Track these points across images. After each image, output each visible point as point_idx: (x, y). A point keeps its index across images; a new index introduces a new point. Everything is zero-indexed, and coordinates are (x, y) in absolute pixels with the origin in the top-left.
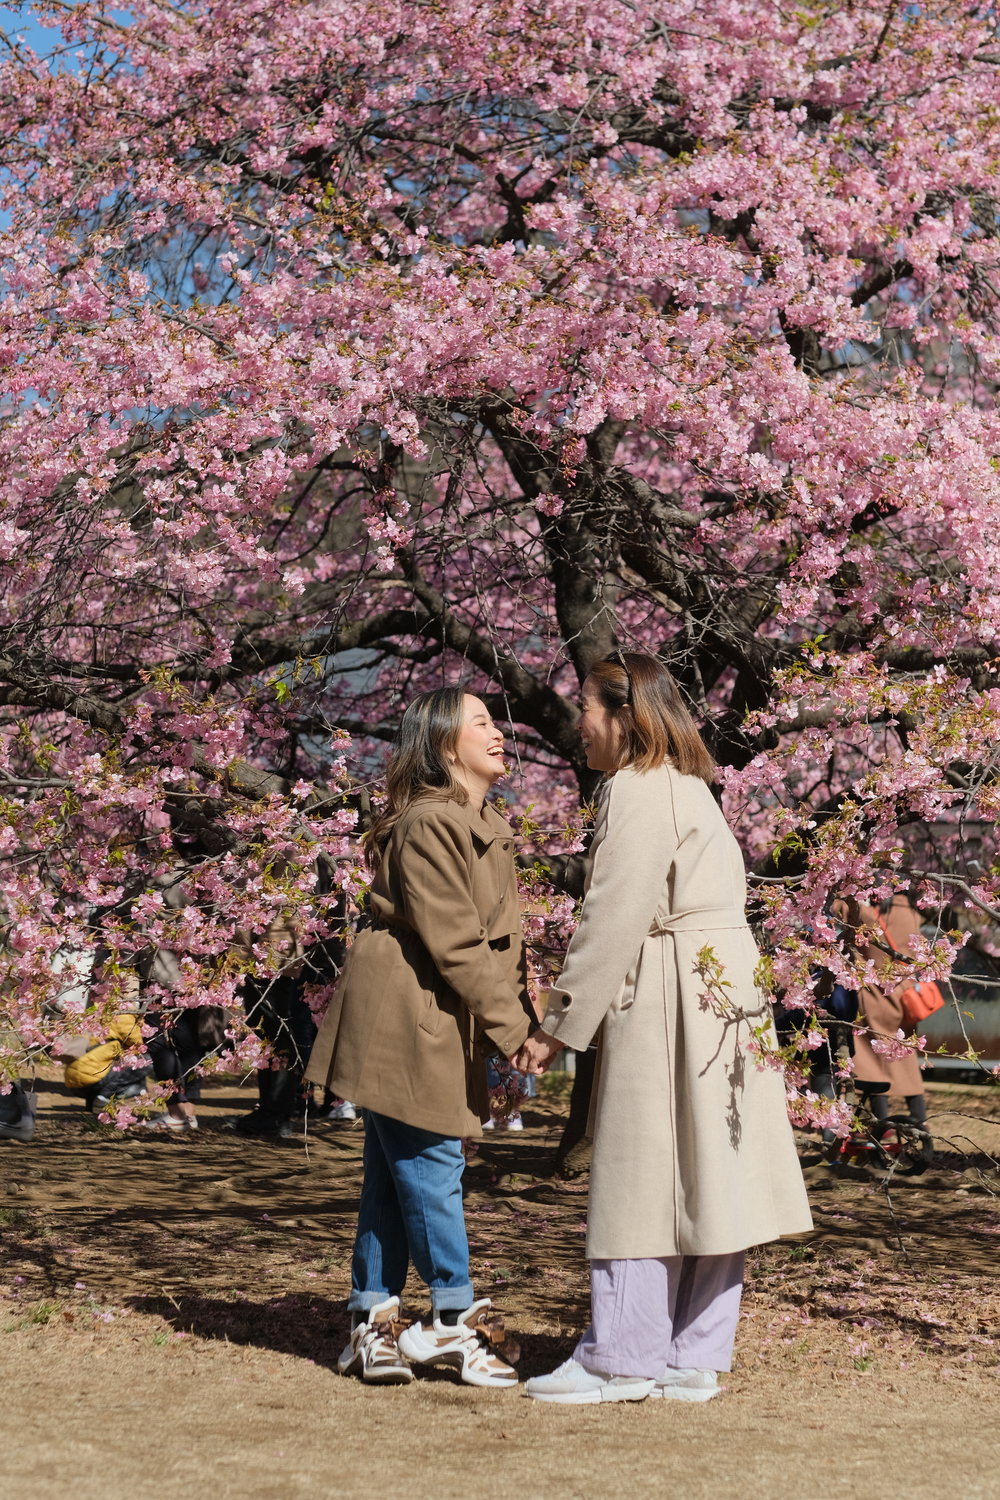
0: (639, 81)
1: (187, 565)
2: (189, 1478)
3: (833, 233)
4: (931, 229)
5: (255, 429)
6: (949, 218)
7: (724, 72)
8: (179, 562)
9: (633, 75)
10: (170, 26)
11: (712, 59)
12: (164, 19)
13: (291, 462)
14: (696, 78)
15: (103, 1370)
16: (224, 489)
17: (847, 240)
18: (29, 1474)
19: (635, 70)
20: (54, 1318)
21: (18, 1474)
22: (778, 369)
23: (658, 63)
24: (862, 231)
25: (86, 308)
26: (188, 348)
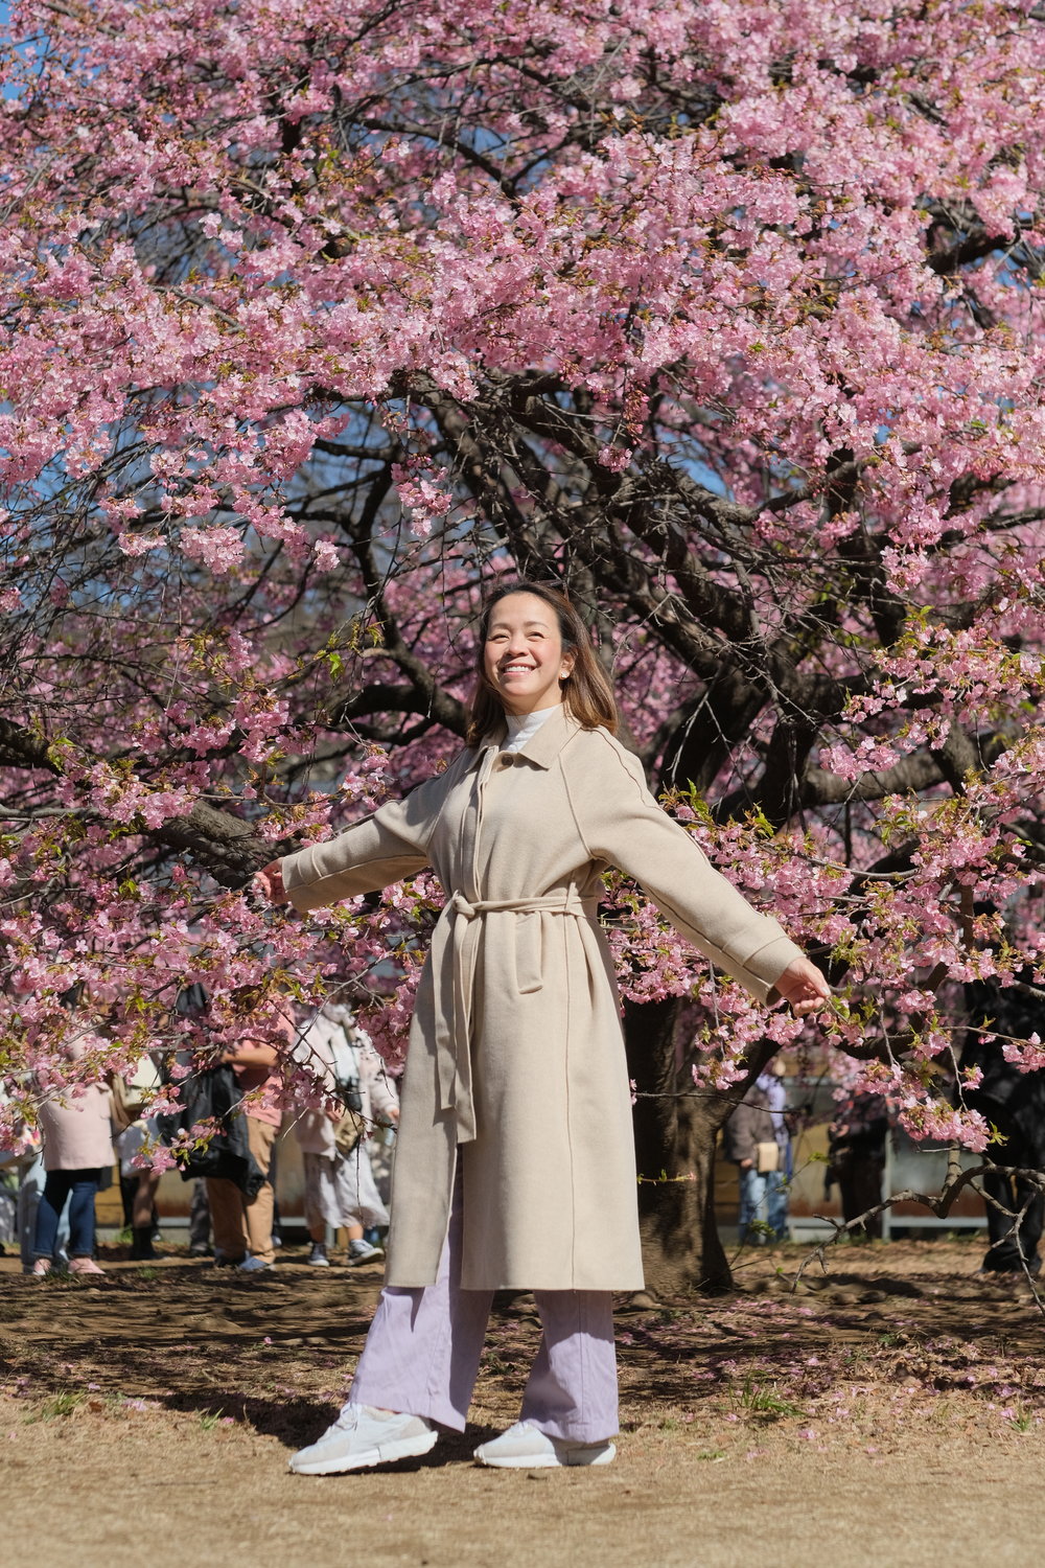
0: (667, 36)
1: (205, 541)
2: (292, 1540)
3: (896, 184)
4: (1003, 182)
5: (272, 396)
6: (1022, 169)
7: (760, 26)
8: (196, 537)
9: (659, 28)
10: (129, 17)
11: (745, 15)
12: (123, 10)
13: (316, 428)
14: (730, 31)
15: (148, 1456)
16: (242, 458)
17: (910, 193)
18: (102, 1542)
19: (662, 23)
20: (80, 1408)
21: (86, 1542)
22: (864, 313)
23: (686, 19)
24: (928, 183)
25: (68, 284)
26: (186, 319)
